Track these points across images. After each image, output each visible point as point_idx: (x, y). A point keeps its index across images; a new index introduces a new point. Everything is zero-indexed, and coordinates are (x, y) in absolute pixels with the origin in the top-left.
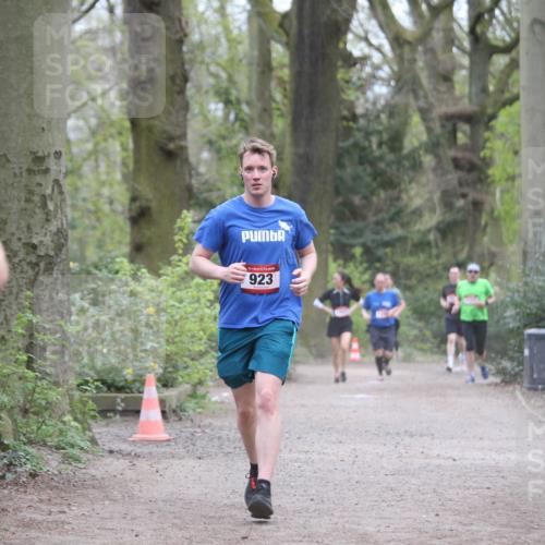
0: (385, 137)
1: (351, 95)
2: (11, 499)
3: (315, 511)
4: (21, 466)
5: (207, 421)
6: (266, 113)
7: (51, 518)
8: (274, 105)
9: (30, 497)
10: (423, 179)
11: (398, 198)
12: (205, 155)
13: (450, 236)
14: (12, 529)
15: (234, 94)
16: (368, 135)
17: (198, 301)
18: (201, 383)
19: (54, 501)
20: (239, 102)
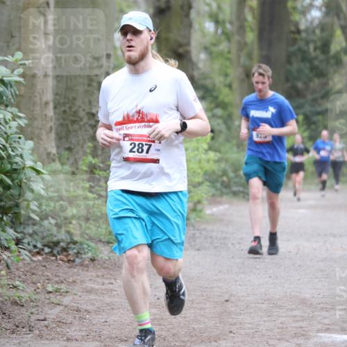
0: (319, 44)
1: (296, 17)
2: (79, 275)
3: (272, 284)
4: (85, 254)
5: (203, 226)
6: (242, 29)
7: (103, 287)
8: (246, 24)
9: (90, 274)
12: (203, 56)
14: (80, 294)
15: (221, 17)
16: (307, 43)
17: (198, 149)
18: (199, 202)
19: (106, 276)
20: (224, 22)
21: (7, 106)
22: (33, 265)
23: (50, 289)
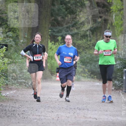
10: (85, 11)
11: (75, 18)
13: (95, 33)
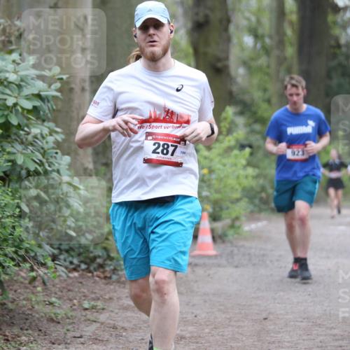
1: (336, 31)
2: (115, 292)
3: (311, 302)
4: (121, 270)
5: (241, 243)
6: (281, 43)
8: (285, 38)
12: (241, 71)
14: (117, 311)
15: (260, 31)
16: (348, 58)
17: (236, 165)
18: (237, 218)
20: (263, 36)
21: (44, 121)
22: (70, 281)
23: (86, 305)
